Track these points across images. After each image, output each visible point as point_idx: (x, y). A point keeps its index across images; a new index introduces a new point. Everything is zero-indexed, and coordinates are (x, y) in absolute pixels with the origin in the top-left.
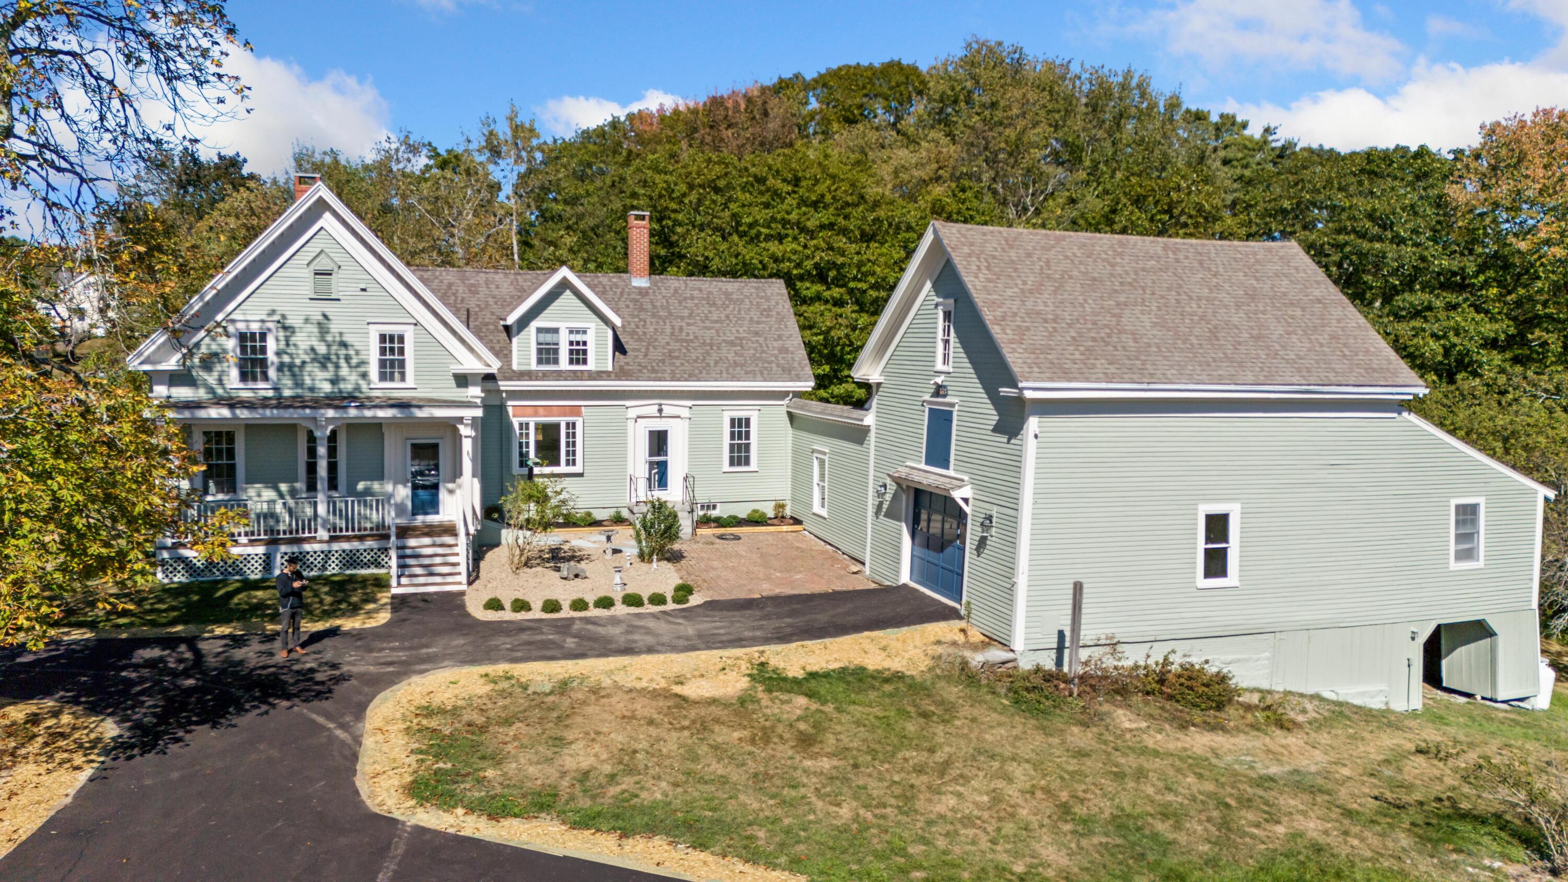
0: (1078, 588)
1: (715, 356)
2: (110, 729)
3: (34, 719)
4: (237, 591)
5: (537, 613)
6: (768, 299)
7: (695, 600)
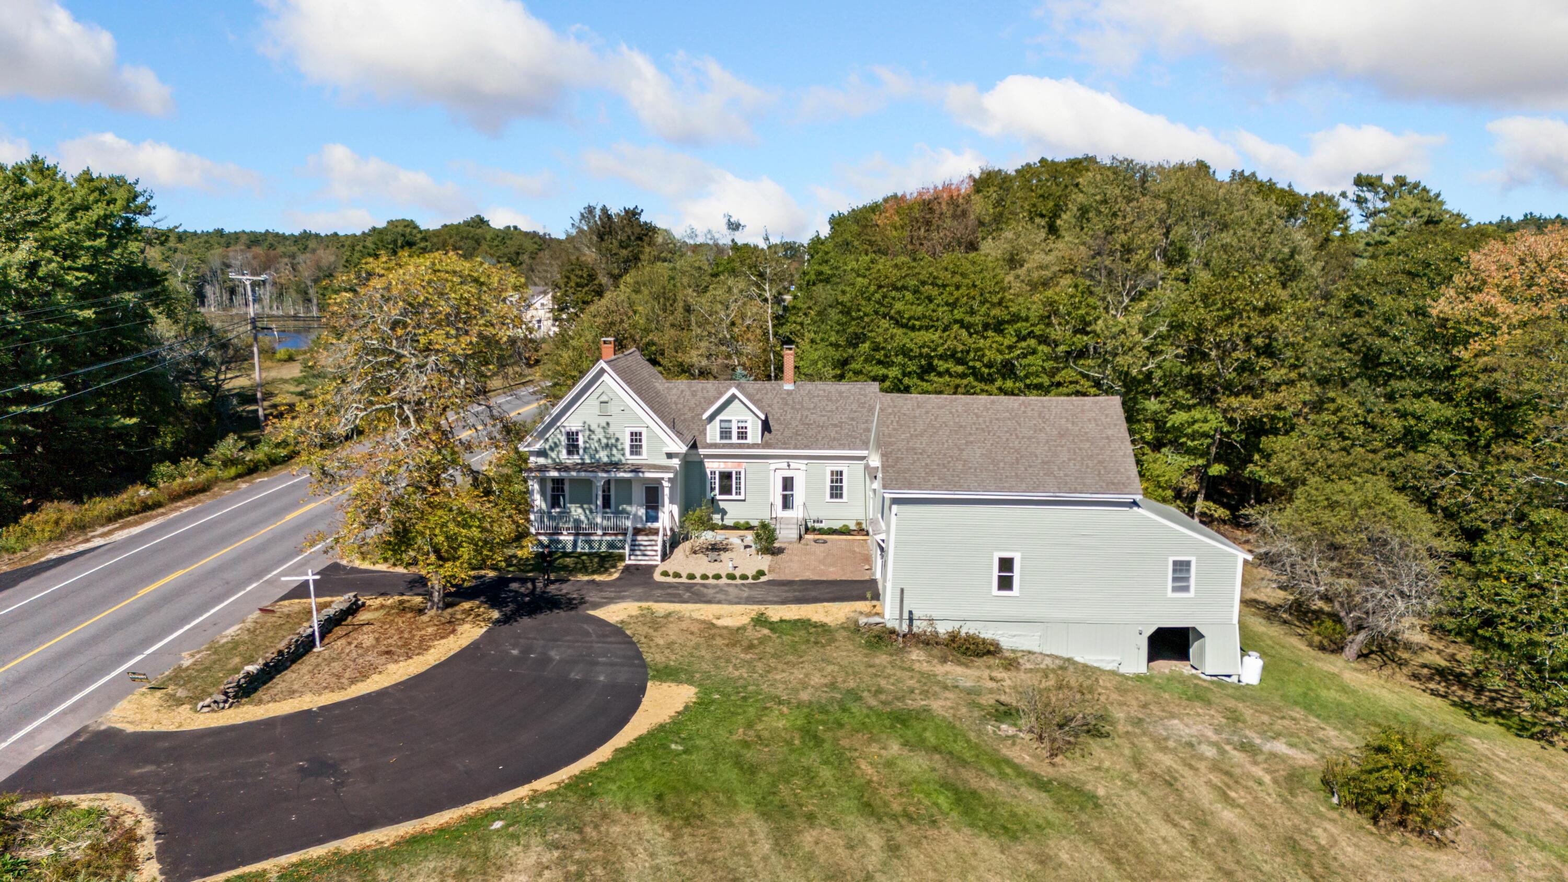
0: (902, 590)
1: (823, 434)
2: (496, 614)
3: (472, 609)
4: (560, 557)
5: (684, 580)
6: (865, 396)
7: (763, 579)
